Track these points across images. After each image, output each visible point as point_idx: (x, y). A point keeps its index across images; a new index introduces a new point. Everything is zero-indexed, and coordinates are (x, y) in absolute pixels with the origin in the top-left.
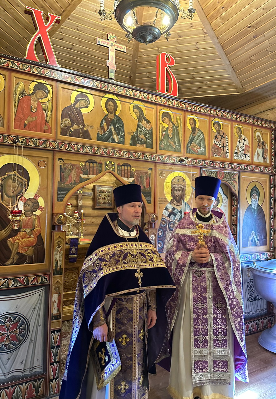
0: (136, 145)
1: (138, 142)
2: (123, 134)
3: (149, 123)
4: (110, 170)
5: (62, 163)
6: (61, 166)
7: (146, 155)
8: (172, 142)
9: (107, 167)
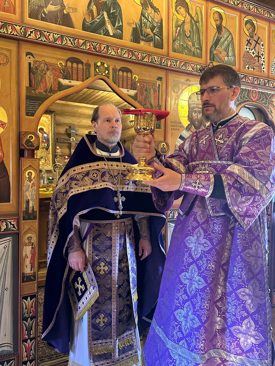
0: (139, 43)
1: (141, 37)
2: (121, 24)
3: (158, 12)
4: (102, 75)
5: (31, 60)
6: (30, 64)
7: (154, 58)
8: (190, 43)
9: (98, 71)
